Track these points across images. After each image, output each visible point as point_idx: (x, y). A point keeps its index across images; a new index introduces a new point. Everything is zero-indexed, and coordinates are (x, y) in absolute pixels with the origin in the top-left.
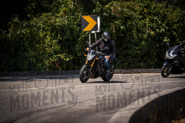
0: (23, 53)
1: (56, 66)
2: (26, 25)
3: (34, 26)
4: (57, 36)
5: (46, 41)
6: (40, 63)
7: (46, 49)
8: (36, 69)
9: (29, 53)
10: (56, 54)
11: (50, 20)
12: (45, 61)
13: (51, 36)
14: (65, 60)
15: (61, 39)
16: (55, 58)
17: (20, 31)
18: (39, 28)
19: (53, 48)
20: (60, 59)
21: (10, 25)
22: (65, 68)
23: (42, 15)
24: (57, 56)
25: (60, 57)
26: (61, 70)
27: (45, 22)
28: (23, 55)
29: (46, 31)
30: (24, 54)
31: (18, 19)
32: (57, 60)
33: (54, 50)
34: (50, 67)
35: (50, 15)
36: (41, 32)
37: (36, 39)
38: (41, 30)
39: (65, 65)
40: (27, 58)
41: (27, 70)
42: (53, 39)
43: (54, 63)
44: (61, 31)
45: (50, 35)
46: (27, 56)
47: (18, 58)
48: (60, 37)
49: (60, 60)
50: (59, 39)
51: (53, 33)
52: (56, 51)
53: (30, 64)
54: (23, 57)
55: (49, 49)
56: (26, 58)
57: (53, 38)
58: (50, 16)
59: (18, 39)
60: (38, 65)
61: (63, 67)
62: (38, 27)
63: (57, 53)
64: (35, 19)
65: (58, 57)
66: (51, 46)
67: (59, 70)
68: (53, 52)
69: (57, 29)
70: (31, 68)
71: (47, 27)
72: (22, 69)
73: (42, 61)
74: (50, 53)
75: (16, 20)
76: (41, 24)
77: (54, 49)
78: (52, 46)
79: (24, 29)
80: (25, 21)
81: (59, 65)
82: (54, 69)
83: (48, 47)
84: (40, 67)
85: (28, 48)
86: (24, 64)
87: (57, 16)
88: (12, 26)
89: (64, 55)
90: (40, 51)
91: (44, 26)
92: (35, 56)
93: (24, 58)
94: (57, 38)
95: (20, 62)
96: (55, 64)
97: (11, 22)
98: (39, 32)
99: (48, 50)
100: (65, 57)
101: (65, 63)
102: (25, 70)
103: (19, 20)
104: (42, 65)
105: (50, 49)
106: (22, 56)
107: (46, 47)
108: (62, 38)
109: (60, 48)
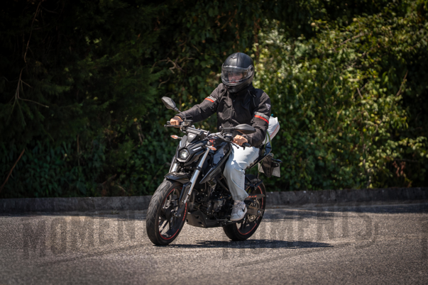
0: (296, 137)
1: (395, 175)
2: (304, 54)
3: (328, 56)
4: (397, 84)
5: (365, 99)
6: (346, 166)
7: (365, 124)
8: (336, 184)
9: (314, 136)
10: (397, 139)
11: (377, 35)
12: (362, 158)
13: (380, 83)
14: (425, 156)
15: (409, 94)
16: (392, 150)
17: (286, 70)
18: (343, 61)
19: (386, 118)
20: (408, 152)
21: (257, 54)
22: (423, 179)
23: (351, 22)
24: (401, 143)
25: (406, 147)
26: (410, 185)
27: (362, 42)
28: (296, 141)
29: (364, 69)
30: (298, 139)
31: (280, 33)
32: (397, 157)
33: (390, 125)
34: (379, 177)
35: (378, 21)
36: (350, 72)
37: (334, 93)
38: (350, 69)
39: (424, 170)
40: (309, 151)
41: (310, 186)
42: (387, 94)
43: (390, 165)
44: (409, 67)
45: (376, 82)
46: (309, 144)
47: (283, 152)
48: (407, 88)
49: (407, 154)
50: (405, 91)
51: (387, 75)
52: (394, 130)
53: (317, 167)
54: (296, 148)
55: (375, 123)
56: (305, 151)
57: (385, 90)
58: (378, 24)
59: (281, 93)
60: (341, 172)
61: (416, 176)
62: (339, 57)
63: (397, 134)
64: (333, 34)
65: (400, 146)
66: (380, 114)
67: (406, 186)
68: (386, 132)
69: (396, 63)
70: (321, 181)
71: (368, 57)
72: (295, 183)
73: (352, 160)
74: (378, 134)
75: (274, 37)
76: (349, 50)
77: (389, 122)
78: (382, 114)
79: (298, 63)
80: (301, 41)
81: (405, 171)
82: (390, 183)
83: (371, 117)
84: (347, 177)
85: (311, 122)
86: (301, 168)
87: (398, 25)
88: (262, 56)
89: (420, 142)
90: (347, 128)
91: (360, 55)
92: (333, 144)
93: (299, 150)
94: (398, 89)
95: (288, 164)
96: (393, 167)
97: (260, 44)
98: (344, 74)
99: (372, 126)
100: (422, 147)
101: (423, 166)
102: (302, 188)
103: (281, 37)
104: (354, 170)
105: (379, 125)
106: (292, 146)
107: (365, 118)
108: (414, 89)
109: (406, 121)
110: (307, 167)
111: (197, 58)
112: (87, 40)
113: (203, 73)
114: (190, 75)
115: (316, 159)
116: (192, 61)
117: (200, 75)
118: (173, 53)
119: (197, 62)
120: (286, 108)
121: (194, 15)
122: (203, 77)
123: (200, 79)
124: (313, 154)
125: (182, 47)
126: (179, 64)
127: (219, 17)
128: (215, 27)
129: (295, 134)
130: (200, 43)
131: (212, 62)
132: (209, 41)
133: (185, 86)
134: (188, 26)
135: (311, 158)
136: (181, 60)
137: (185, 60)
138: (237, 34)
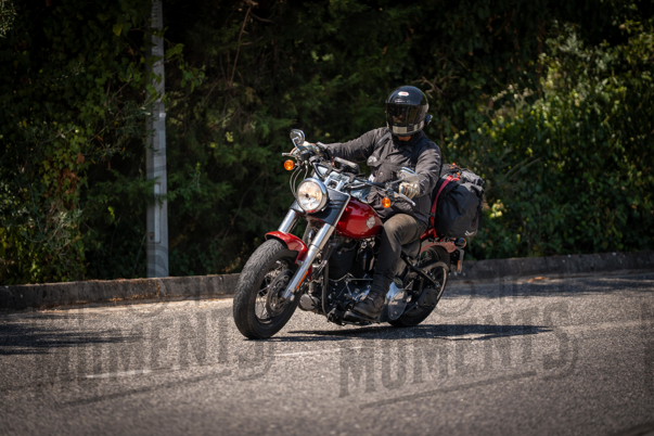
110: (617, 221)
111: (462, 76)
112: (314, 55)
113: (471, 97)
114: (454, 99)
115: (629, 208)
116: (457, 81)
117: (468, 99)
118: (431, 71)
119: (463, 82)
120: (587, 140)
121: (457, 17)
122: (471, 102)
123: (467, 104)
124: (624, 202)
125: (442, 63)
126: (439, 86)
127: (490, 20)
128: (485, 33)
129: (599, 175)
130: (466, 56)
131: (484, 81)
132: (479, 52)
133: (447, 115)
134: (451, 33)
135: (621, 207)
136: (441, 80)
137: (447, 80)
138: (516, 42)
